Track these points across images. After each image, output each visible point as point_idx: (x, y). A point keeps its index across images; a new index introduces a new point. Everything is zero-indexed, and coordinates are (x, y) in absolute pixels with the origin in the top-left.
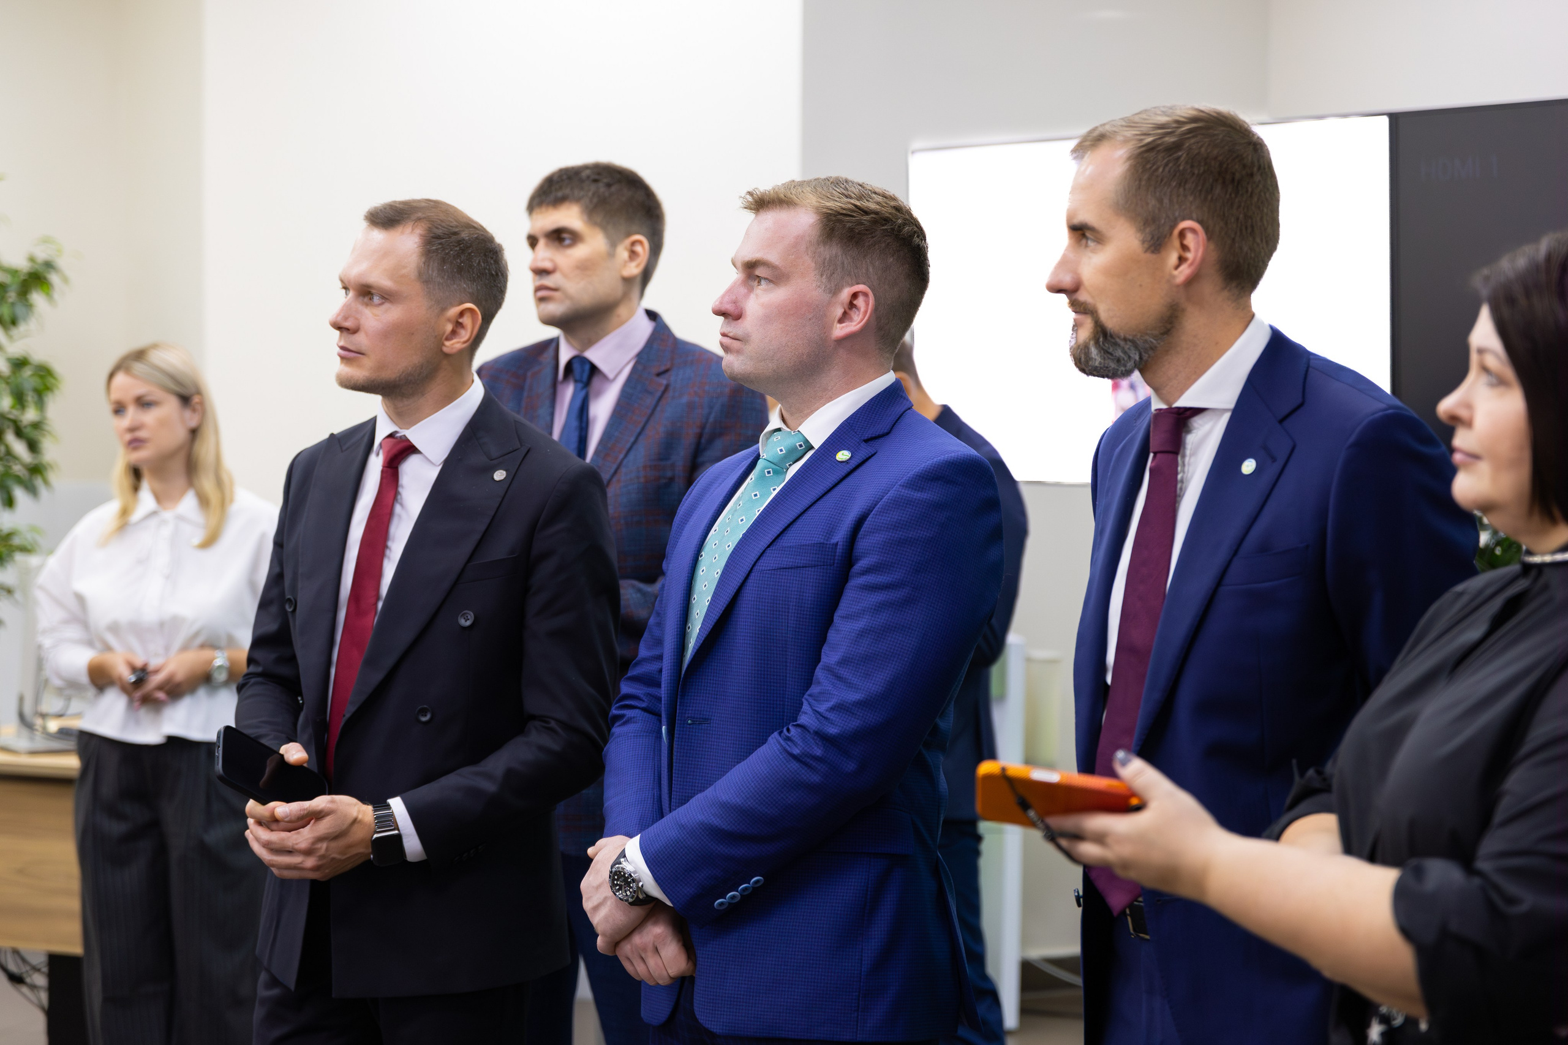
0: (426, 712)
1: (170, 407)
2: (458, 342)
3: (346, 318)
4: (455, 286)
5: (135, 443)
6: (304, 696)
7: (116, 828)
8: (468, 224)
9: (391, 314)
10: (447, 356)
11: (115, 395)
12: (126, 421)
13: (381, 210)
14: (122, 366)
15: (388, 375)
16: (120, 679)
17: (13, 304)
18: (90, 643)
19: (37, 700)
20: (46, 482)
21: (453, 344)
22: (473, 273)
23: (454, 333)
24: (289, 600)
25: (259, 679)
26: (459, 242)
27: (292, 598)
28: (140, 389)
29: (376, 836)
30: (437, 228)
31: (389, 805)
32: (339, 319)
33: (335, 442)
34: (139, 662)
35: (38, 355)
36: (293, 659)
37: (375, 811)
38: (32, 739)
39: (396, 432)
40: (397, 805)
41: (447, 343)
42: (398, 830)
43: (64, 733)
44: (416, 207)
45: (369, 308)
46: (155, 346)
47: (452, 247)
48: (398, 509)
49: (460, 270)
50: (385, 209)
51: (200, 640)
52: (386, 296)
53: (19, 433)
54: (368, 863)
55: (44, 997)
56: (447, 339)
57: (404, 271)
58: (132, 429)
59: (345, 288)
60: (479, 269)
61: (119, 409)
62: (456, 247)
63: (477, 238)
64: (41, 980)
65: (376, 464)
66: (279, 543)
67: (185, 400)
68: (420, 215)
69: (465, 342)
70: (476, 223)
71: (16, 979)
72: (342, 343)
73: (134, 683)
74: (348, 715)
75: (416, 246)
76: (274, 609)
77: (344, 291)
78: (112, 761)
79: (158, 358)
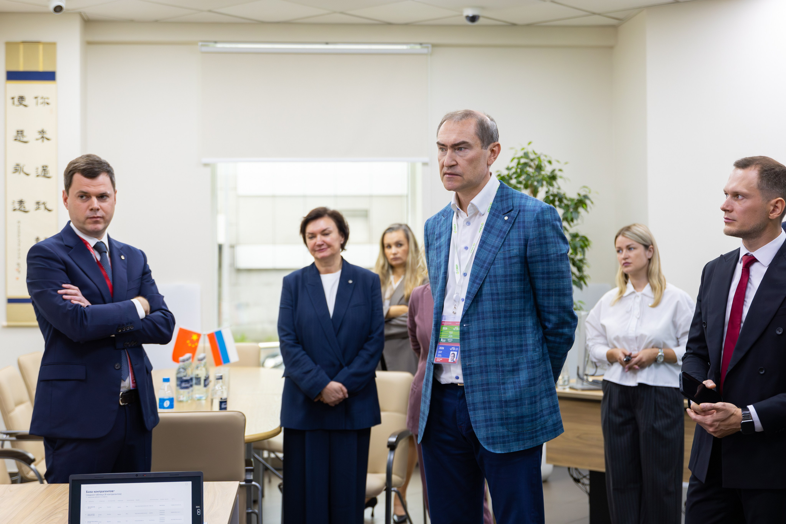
0: (762, 370)
1: (641, 249)
2: (776, 214)
3: (727, 206)
4: (774, 191)
5: (626, 264)
6: (711, 362)
7: (618, 420)
8: (778, 165)
9: (748, 203)
10: (771, 220)
11: (618, 245)
12: (622, 256)
13: (741, 161)
14: (622, 232)
15: (746, 228)
16: (620, 359)
17: (571, 213)
18: (607, 345)
19: (584, 369)
20: (585, 283)
21: (773, 215)
22: (782, 185)
23: (774, 210)
24: (704, 323)
25: (691, 355)
26: (775, 173)
27: (705, 322)
28: (629, 243)
29: (742, 421)
30: (766, 167)
31: (748, 409)
32: (725, 206)
33: (723, 258)
34: (628, 353)
35: (582, 233)
36: (706, 347)
37: (742, 411)
38: (583, 384)
39: (748, 253)
40: (751, 408)
41: (771, 215)
42: (752, 419)
43: (595, 382)
44: (756, 159)
45: (737, 201)
46: (634, 225)
47: (772, 175)
48: (749, 285)
49: (776, 184)
50: (743, 160)
51: (652, 345)
52: (744, 196)
53: (574, 264)
54: (739, 432)
55: (588, 488)
56: (771, 213)
57: (752, 185)
58: (625, 259)
59: (726, 194)
60: (784, 184)
61: (619, 250)
62: (774, 174)
63: (783, 170)
64: (587, 482)
65: (740, 267)
66: (699, 300)
67: (646, 247)
68: (758, 162)
69: (778, 214)
70: (781, 164)
71: (577, 481)
72: (726, 217)
73: (626, 361)
74: (729, 370)
75: (756, 175)
76: (698, 327)
77: (725, 195)
78: (616, 392)
79: (635, 229)
